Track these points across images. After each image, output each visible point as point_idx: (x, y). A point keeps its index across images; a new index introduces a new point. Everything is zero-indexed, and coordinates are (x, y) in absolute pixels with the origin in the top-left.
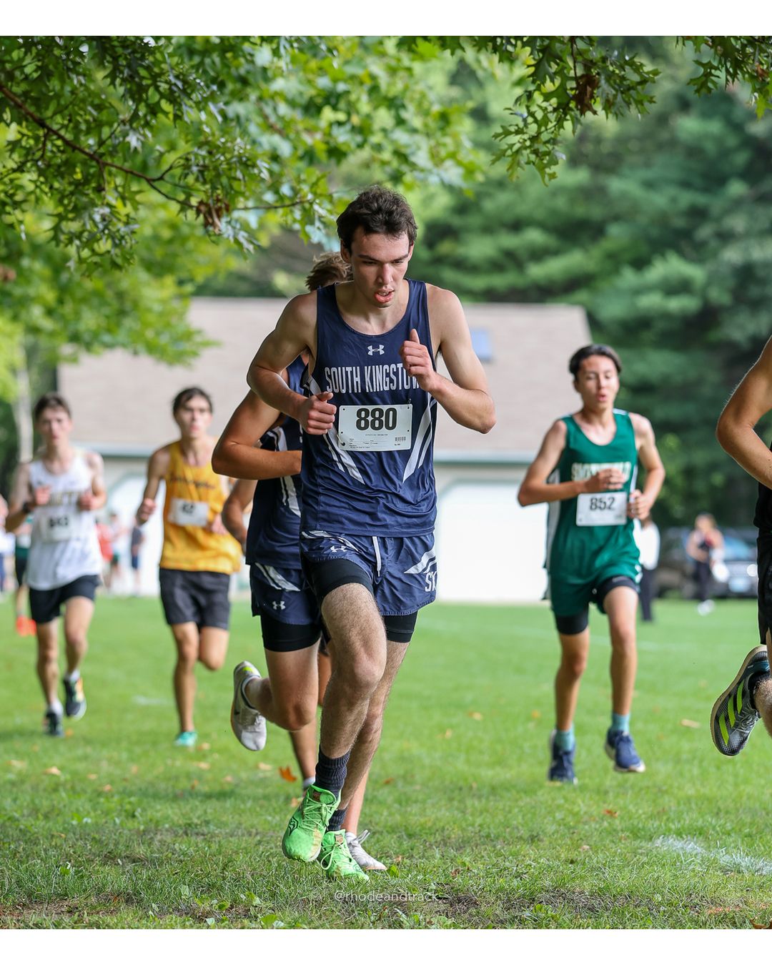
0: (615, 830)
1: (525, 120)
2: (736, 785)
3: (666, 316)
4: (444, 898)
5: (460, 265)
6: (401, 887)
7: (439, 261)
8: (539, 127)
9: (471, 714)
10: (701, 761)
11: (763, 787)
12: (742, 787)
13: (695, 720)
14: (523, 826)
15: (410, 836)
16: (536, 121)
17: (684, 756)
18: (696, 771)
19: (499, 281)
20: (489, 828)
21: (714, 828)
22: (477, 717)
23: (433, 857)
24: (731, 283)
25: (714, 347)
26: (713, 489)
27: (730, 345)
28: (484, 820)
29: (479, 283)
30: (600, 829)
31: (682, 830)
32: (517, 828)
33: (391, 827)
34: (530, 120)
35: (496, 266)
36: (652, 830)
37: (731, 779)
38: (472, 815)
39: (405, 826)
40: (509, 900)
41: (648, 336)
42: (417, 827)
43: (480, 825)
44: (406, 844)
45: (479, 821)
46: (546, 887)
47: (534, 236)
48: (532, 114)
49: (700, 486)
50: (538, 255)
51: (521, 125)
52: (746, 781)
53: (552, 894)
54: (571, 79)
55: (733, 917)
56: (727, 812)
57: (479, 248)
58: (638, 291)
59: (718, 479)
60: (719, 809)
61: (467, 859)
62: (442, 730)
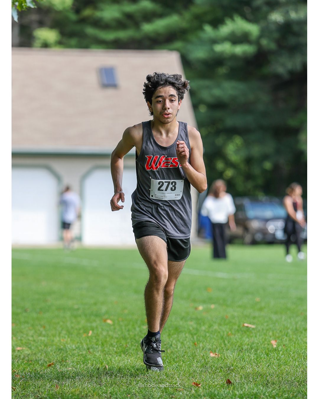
0: (199, 395)
2: (279, 365)
3: (234, 57)
5: (98, 24)
7: (83, 21)
9: (105, 321)
10: (256, 350)
11: (297, 367)
12: (283, 367)
13: (253, 324)
14: (139, 393)
17: (245, 347)
18: (252, 356)
19: (122, 35)
20: (117, 394)
21: (264, 394)
22: (109, 322)
24: (276, 35)
25: (264, 78)
26: (265, 171)
27: (277, 76)
28: (113, 389)
29: (110, 36)
30: (190, 395)
31: (243, 396)
32: (135, 394)
33: (52, 394)
35: (120, 25)
36: (224, 395)
37: (276, 362)
38: (106, 386)
39: (61, 394)
41: (222, 70)
42: (69, 394)
43: (110, 393)
45: (110, 390)
49: (256, 171)
50: (149, 17)
52: (286, 363)
56: (273, 384)
57: (109, 13)
58: (214, 41)
59: (268, 165)
62: (86, 331)
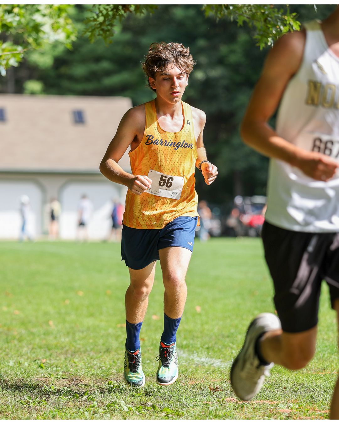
2: (202, 325)
4: (66, 379)
5: (71, 78)
6: (46, 374)
7: (61, 76)
9: (77, 293)
15: (49, 350)
23: (60, 359)
29: (80, 87)
33: (40, 345)
39: (47, 345)
40: (96, 380)
42: (53, 345)
44: (48, 354)
46: (113, 373)
47: (105, 65)
50: (108, 73)
52: (207, 323)
53: (116, 376)
55: (200, 386)
57: (79, 70)
60: (194, 336)
61: (76, 360)
62: (64, 299)
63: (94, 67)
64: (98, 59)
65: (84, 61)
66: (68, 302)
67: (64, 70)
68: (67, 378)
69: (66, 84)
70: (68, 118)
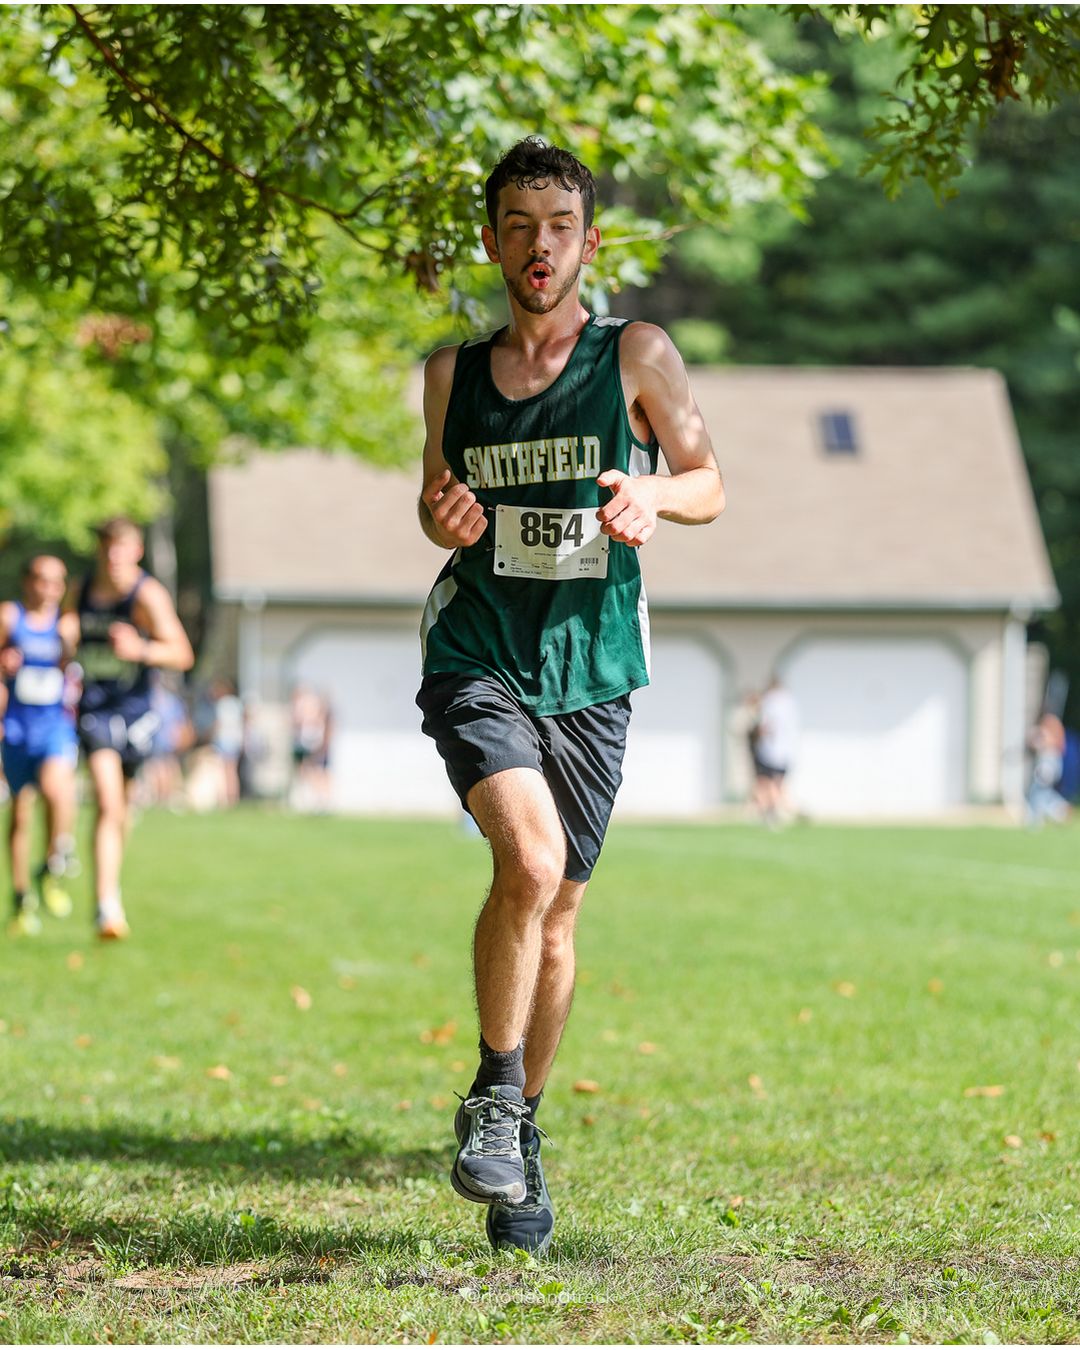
1: (911, 110)
4: (808, 1259)
5: (817, 312)
6: (743, 1243)
7: (783, 306)
8: (933, 119)
9: (836, 987)
15: (753, 1167)
16: (928, 110)
23: (788, 1197)
29: (842, 339)
33: (724, 1154)
34: (919, 109)
35: (865, 313)
38: (844, 1135)
39: (745, 1152)
40: (903, 1263)
42: (764, 1152)
44: (748, 1180)
46: (957, 1241)
47: (925, 268)
48: (921, 100)
50: (930, 294)
51: (905, 116)
53: (966, 1253)
54: (982, 45)
57: (840, 287)
61: (838, 1201)
62: (796, 1011)
63: (889, 275)
64: (899, 251)
65: (856, 256)
66: (806, 1016)
67: (793, 286)
68: (809, 1255)
69: (798, 328)
70: (804, 437)
